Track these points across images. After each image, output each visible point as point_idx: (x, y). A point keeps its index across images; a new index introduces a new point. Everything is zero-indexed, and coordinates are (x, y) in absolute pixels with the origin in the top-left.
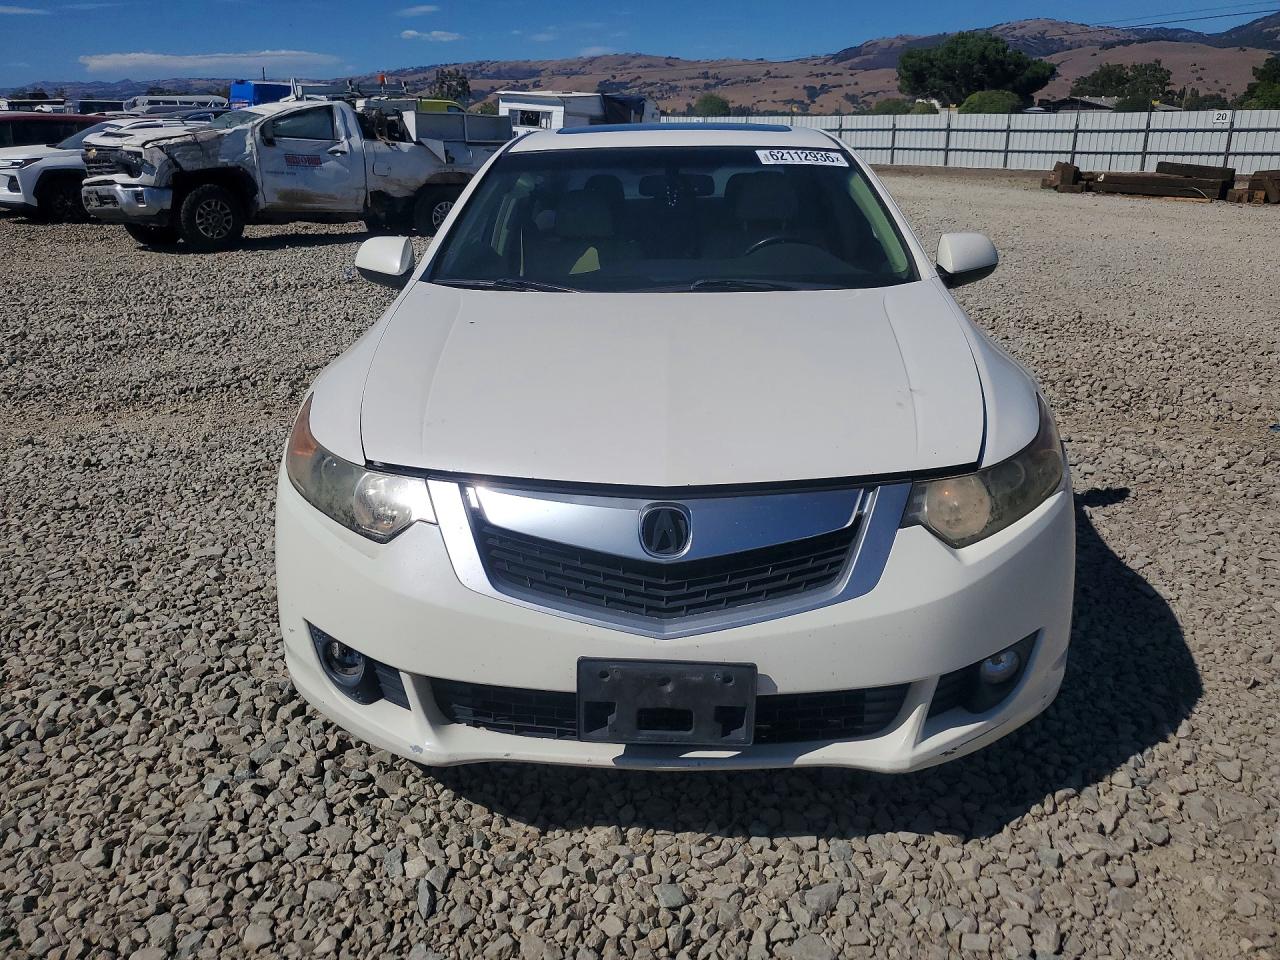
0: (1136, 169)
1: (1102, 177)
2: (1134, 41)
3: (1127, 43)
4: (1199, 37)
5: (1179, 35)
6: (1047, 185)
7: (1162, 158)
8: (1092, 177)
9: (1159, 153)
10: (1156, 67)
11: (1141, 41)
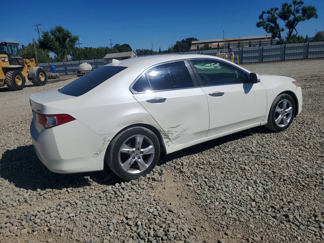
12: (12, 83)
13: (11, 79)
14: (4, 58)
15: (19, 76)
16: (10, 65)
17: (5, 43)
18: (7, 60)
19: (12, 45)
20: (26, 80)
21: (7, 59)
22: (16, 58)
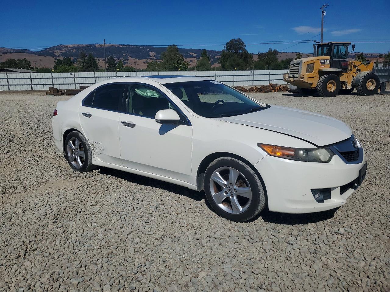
0: (74, 88)
1: (66, 91)
2: (13, 52)
3: (11, 53)
4: (32, 52)
5: (26, 51)
6: (48, 94)
7: (81, 85)
8: (61, 91)
9: (80, 84)
10: (25, 60)
11: (15, 52)
12: (321, 88)
13: (321, 84)
14: (324, 60)
15: (334, 82)
16: (330, 68)
17: (331, 43)
18: (327, 62)
19: (339, 46)
20: (348, 86)
21: (329, 61)
22: (338, 60)
